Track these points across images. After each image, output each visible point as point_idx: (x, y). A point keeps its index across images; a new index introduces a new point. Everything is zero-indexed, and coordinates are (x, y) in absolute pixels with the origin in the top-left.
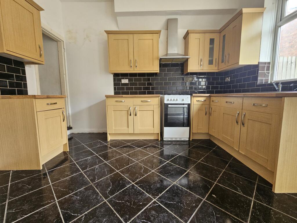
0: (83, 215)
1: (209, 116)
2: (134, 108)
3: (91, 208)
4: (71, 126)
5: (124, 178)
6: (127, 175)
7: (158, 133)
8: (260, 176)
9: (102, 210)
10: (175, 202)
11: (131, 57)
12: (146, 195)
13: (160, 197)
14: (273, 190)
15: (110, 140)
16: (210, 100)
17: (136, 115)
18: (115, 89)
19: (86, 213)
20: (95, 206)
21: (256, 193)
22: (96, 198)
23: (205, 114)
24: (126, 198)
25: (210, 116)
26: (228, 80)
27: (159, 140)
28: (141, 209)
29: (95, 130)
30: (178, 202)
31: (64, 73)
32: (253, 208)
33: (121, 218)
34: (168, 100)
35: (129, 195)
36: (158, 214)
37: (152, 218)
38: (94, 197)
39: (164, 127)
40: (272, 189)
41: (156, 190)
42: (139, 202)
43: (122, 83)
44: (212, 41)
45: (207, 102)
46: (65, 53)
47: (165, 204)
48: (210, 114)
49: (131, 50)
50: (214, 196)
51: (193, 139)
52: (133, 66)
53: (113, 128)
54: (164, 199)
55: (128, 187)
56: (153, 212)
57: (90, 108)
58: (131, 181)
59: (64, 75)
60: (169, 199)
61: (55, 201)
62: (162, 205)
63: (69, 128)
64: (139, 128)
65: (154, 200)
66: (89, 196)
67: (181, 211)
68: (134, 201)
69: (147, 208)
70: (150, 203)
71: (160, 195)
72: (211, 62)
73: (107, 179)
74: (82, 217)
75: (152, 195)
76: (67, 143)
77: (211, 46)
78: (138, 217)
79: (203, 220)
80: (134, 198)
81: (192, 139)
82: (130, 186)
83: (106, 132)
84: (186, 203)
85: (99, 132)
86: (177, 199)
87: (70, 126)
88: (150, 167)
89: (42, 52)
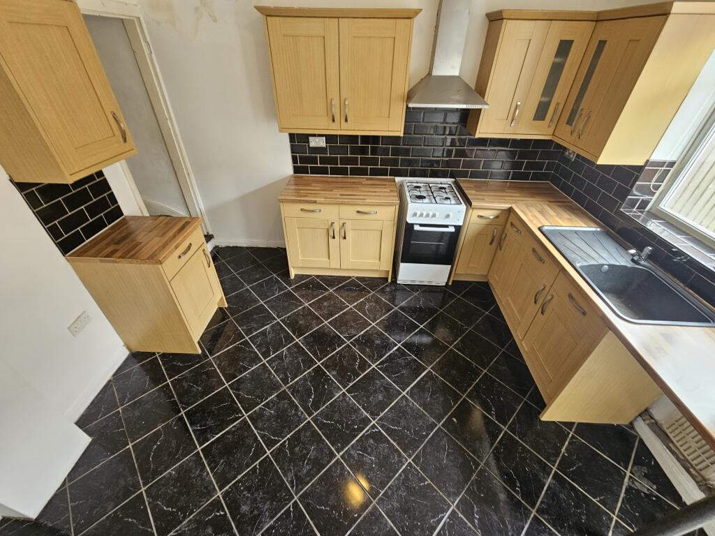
0: (285, 439)
1: (496, 250)
2: (341, 225)
3: (294, 429)
4: (211, 233)
5: (331, 379)
6: (334, 373)
7: (388, 271)
8: (536, 387)
9: (308, 434)
10: (400, 427)
11: (333, 92)
12: (362, 413)
13: (380, 418)
14: (540, 416)
15: (296, 275)
16: (508, 217)
17: (345, 238)
18: (294, 160)
19: (289, 436)
20: (297, 426)
21: (514, 418)
22: (296, 414)
23: (489, 241)
24: (336, 417)
25: (498, 250)
26: (571, 156)
27: (389, 281)
28: (356, 436)
29: (260, 242)
30: (404, 428)
31: (167, 117)
32: (498, 443)
33: (331, 447)
34: (415, 215)
35: (340, 413)
36: (378, 444)
37: (370, 449)
38: (293, 412)
39: (402, 262)
40: (540, 413)
41: (376, 405)
42: (353, 424)
43: (311, 146)
44: (564, 48)
45: (501, 220)
46: (153, 55)
47: (387, 430)
48: (500, 245)
49: (332, 72)
50: (455, 420)
51: (455, 279)
52: (337, 118)
53: (300, 258)
54: (387, 421)
55: (338, 398)
56: (371, 441)
57: (244, 200)
58: (340, 386)
59: (169, 122)
60: (393, 422)
61: (244, 415)
62: (382, 431)
63: (209, 237)
64: (351, 260)
65: (373, 422)
66: (286, 410)
67: (406, 442)
68: (347, 423)
69: (364, 434)
70: (368, 428)
71: (382, 415)
72: (540, 114)
73: (305, 379)
74: (285, 442)
75: (371, 415)
76: (222, 298)
77: (558, 60)
78: (352, 446)
79: (430, 456)
80: (346, 418)
81: (453, 281)
82: (340, 396)
83: (283, 247)
84: (415, 431)
85: (268, 246)
86: (403, 422)
87: (208, 233)
88: (369, 357)
89: (122, 126)
